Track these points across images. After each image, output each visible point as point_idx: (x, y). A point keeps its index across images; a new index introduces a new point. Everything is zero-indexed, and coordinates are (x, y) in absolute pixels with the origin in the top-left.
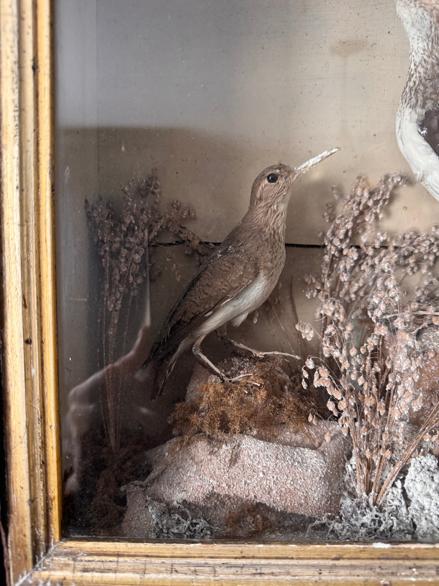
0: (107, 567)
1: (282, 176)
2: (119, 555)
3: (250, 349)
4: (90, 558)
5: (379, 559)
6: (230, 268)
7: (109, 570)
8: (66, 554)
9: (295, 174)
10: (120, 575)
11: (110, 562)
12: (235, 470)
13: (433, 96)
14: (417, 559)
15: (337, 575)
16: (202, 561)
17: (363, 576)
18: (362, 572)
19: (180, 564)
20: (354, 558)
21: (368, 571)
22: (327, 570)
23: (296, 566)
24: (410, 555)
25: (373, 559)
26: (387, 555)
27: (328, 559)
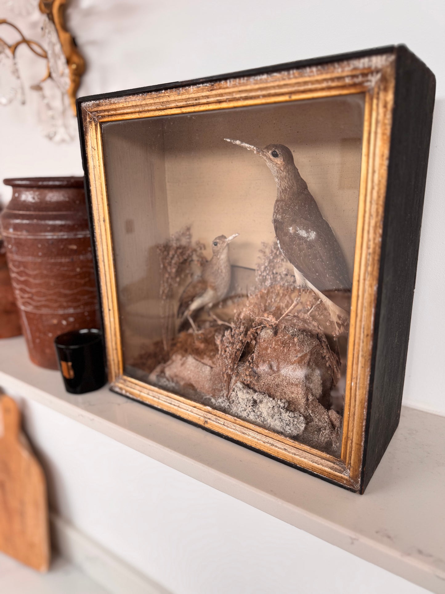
1: (219, 243)
3: (217, 319)
4: (129, 383)
5: (207, 412)
7: (133, 388)
9: (225, 243)
10: (135, 391)
12: (183, 368)
14: (219, 417)
15: (192, 412)
16: (156, 394)
17: (200, 415)
18: (200, 414)
19: (151, 393)
20: (200, 409)
21: (202, 415)
22: (190, 410)
23: (182, 405)
24: (217, 415)
25: (205, 411)
26: (210, 412)
27: (191, 406)
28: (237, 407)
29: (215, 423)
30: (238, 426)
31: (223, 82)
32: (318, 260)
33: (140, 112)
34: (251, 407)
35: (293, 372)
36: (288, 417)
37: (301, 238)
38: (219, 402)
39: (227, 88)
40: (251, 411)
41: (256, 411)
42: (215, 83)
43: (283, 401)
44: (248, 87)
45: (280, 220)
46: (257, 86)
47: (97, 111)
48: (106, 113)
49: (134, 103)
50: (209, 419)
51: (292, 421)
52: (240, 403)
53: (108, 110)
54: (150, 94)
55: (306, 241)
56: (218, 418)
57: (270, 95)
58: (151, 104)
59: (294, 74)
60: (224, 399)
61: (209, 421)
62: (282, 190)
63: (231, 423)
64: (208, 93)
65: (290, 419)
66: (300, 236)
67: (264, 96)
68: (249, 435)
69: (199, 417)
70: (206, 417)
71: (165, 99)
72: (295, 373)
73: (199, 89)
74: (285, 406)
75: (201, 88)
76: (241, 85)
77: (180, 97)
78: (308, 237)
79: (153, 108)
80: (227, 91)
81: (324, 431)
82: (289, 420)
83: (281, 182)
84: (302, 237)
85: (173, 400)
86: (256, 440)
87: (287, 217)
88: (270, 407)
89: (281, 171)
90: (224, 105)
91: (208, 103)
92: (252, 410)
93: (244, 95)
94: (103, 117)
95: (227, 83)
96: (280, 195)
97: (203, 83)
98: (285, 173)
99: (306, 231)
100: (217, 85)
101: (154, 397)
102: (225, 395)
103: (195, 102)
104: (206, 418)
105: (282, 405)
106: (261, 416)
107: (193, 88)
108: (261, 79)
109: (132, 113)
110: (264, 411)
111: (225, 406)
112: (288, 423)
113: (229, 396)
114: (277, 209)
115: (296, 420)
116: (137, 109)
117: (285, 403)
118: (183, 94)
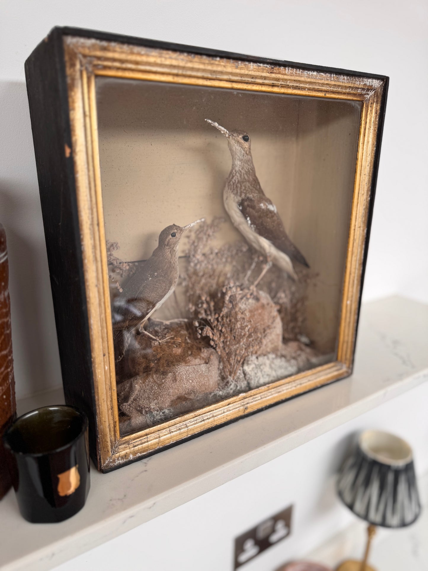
0: (143, 441)
2: (147, 435)
4: (135, 441)
5: (242, 400)
7: (145, 442)
8: (124, 443)
10: (149, 443)
11: (144, 439)
13: (245, 191)
14: (254, 395)
15: (229, 411)
16: (181, 424)
17: (238, 407)
18: (237, 406)
19: (173, 429)
20: (234, 402)
21: (239, 405)
22: (226, 410)
23: (215, 413)
24: (252, 395)
25: (240, 400)
26: (245, 397)
27: (225, 406)
29: (254, 403)
30: (273, 390)
31: (282, 68)
33: (177, 75)
39: (285, 74)
42: (274, 67)
44: (302, 79)
45: (253, 199)
46: (309, 80)
47: (99, 58)
48: (117, 64)
49: (174, 63)
50: (248, 403)
53: (122, 61)
54: (199, 56)
56: (255, 397)
58: (198, 70)
61: (248, 405)
63: (266, 392)
64: (268, 75)
66: (270, 210)
67: (309, 89)
68: (283, 390)
69: (238, 409)
70: (244, 404)
71: (219, 69)
73: (260, 68)
75: (261, 67)
76: (297, 75)
77: (238, 71)
79: (199, 74)
80: (286, 77)
84: (272, 211)
85: (203, 415)
86: (290, 390)
87: (256, 196)
89: (246, 155)
90: (276, 90)
91: (262, 84)
94: (105, 68)
95: (286, 70)
96: (243, 177)
97: (268, 63)
98: (249, 156)
100: (276, 69)
101: (180, 429)
103: (250, 80)
104: (244, 405)
107: (253, 66)
108: (312, 75)
109: (163, 74)
116: (175, 71)
118: (241, 68)
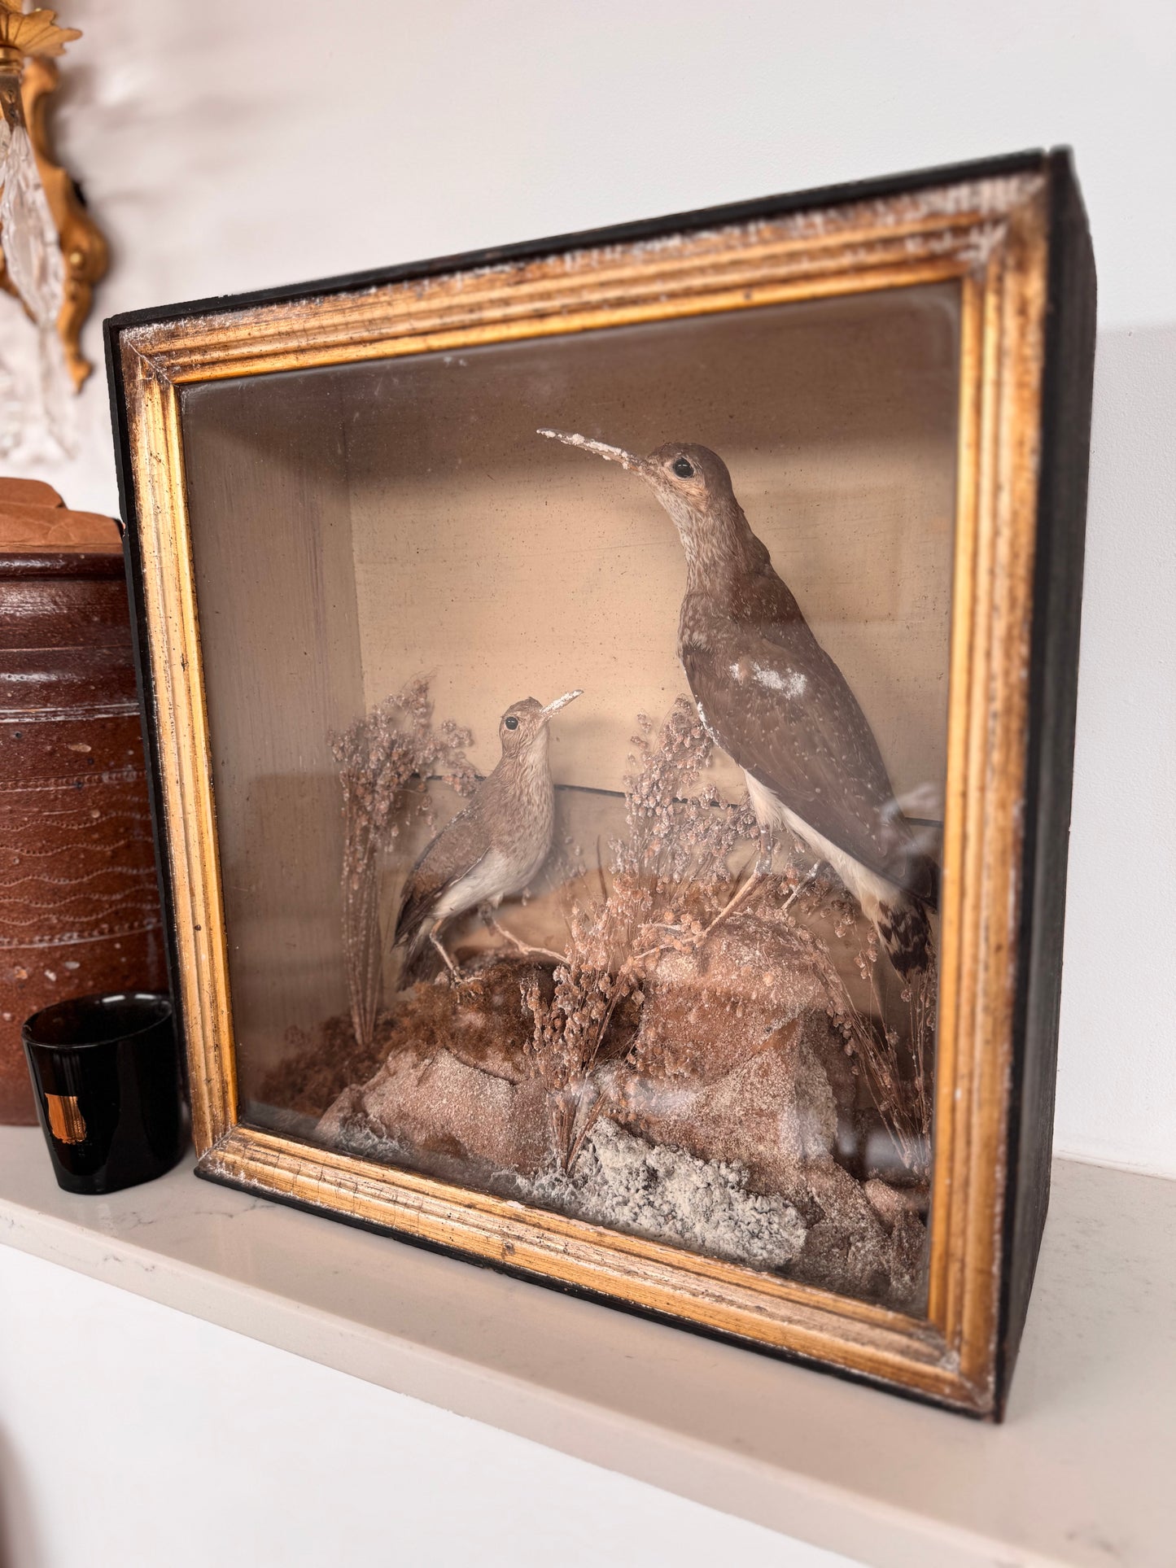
0: (270, 1160)
1: (523, 721)
2: (280, 1151)
3: (516, 941)
4: (257, 1148)
5: (510, 1218)
6: (457, 840)
7: (270, 1164)
8: (240, 1140)
9: (539, 718)
10: (277, 1171)
11: (272, 1157)
12: (423, 1090)
13: (691, 624)
14: (549, 1230)
15: (463, 1223)
16: (348, 1176)
17: (488, 1230)
18: (489, 1226)
19: (329, 1174)
20: (486, 1211)
21: (496, 1227)
22: (457, 1216)
23: (429, 1203)
24: (542, 1223)
25: (504, 1217)
26: (519, 1216)
27: (460, 1204)
28: (599, 1195)
29: (537, 1249)
30: (611, 1252)
31: (552, 261)
32: (818, 750)
33: (300, 351)
34: (642, 1192)
35: (763, 1077)
36: (753, 1212)
37: (765, 692)
38: (542, 1186)
39: (565, 275)
40: (641, 1203)
41: (656, 1204)
42: (528, 263)
43: (734, 1165)
44: (627, 273)
45: (704, 646)
46: (652, 269)
47: (168, 353)
48: (197, 357)
49: (284, 327)
50: (519, 1238)
51: (766, 1224)
52: (606, 1182)
53: (203, 349)
54: (331, 298)
55: (781, 701)
56: (547, 1234)
57: (689, 293)
58: (335, 328)
59: (758, 232)
60: (557, 1175)
61: (517, 1244)
62: (705, 565)
63: (587, 1244)
64: (507, 292)
65: (758, 1216)
66: (764, 687)
67: (673, 296)
68: (646, 1277)
69: (488, 1234)
70: (509, 1232)
71: (378, 313)
72: (767, 1080)
73: (482, 280)
74: (740, 1181)
75: (486, 278)
76: (604, 266)
77: (423, 305)
78: (786, 689)
79: (342, 337)
80: (565, 283)
81: (859, 1244)
82: (758, 1221)
83: (699, 545)
84: (769, 689)
85: (400, 1190)
86: (668, 1290)
87: (723, 639)
88: (698, 1188)
89: (699, 515)
90: (554, 325)
91: (506, 320)
92: (646, 1201)
93: (613, 293)
94: (187, 368)
95: (563, 261)
96: (697, 581)
97: (492, 263)
98: (710, 519)
99: (780, 673)
100: (533, 268)
101: (340, 1185)
102: (559, 1162)
103: (468, 318)
104: (508, 1236)
105: (733, 1177)
106: (674, 1217)
107: (463, 280)
108: (664, 250)
109: (275, 354)
110: (680, 1201)
111: (563, 1194)
112: (756, 1231)
113: (570, 1166)
114: (692, 618)
115: (776, 1219)
116: (293, 344)
117: (739, 1171)
118: (431, 297)
